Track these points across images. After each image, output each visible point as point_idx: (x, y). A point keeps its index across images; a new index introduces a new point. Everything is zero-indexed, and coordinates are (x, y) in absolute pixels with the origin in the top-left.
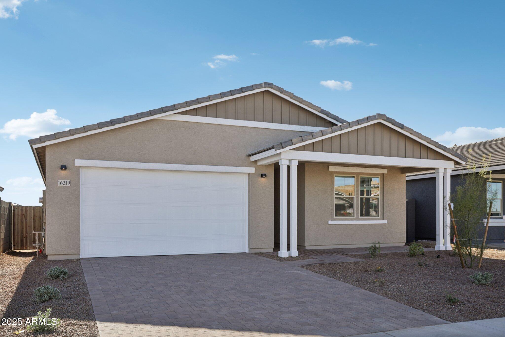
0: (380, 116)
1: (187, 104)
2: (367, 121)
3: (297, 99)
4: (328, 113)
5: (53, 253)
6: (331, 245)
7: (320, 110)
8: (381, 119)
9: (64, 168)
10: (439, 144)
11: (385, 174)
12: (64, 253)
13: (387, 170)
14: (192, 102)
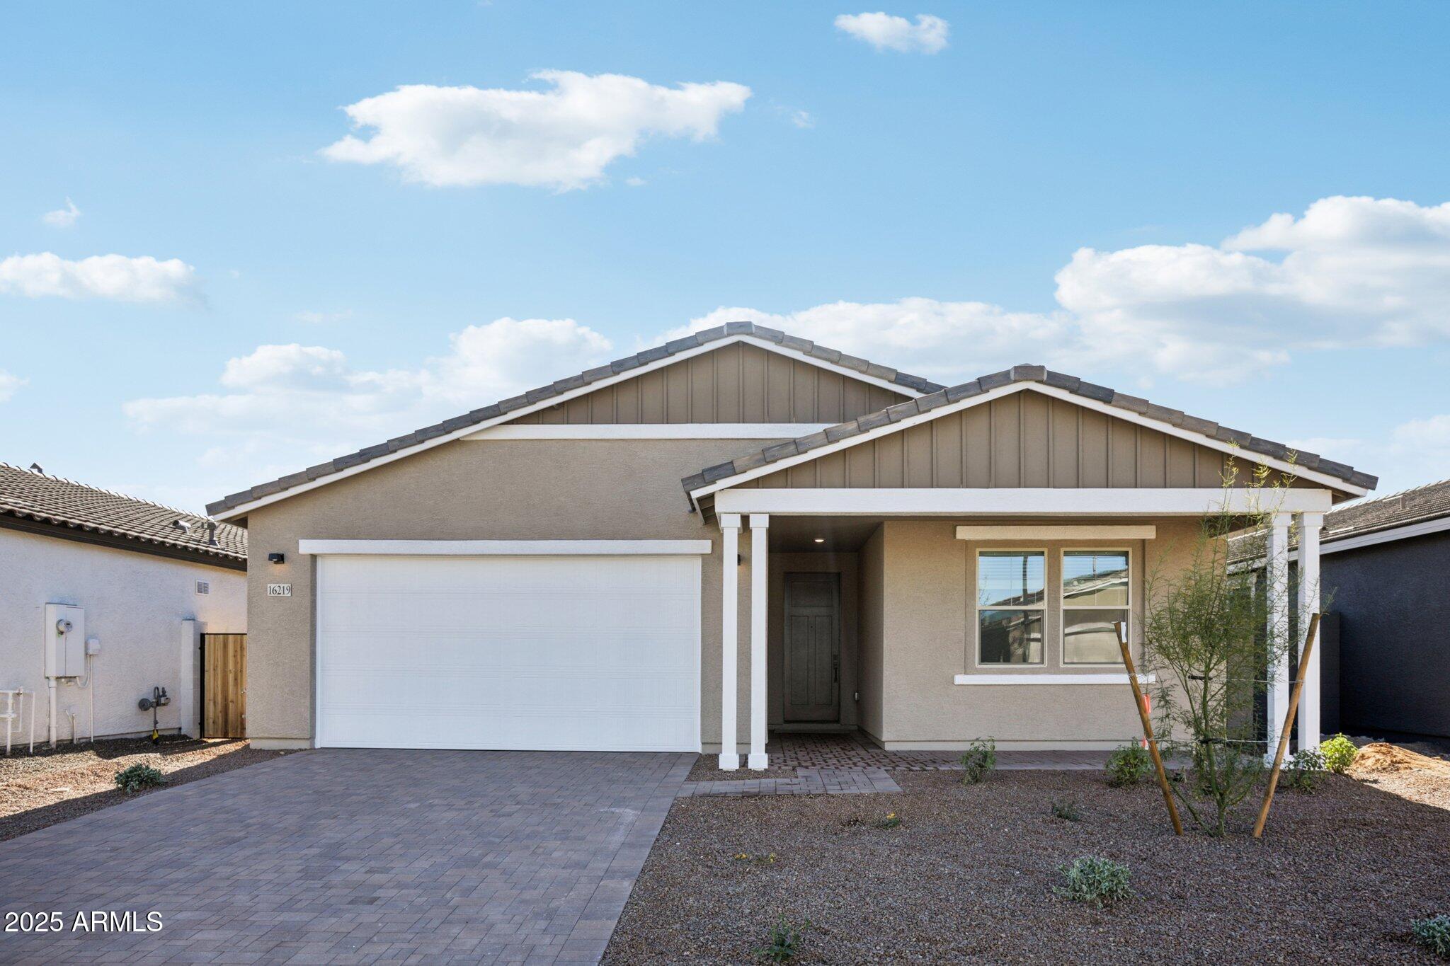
0: (1026, 372)
1: (531, 397)
2: (980, 391)
3: (825, 355)
4: (921, 381)
5: (258, 734)
6: (962, 741)
7: (893, 377)
8: (1031, 380)
9: (279, 558)
10: (1254, 439)
11: (1149, 540)
12: (278, 736)
13: (1154, 528)
14: (541, 392)
